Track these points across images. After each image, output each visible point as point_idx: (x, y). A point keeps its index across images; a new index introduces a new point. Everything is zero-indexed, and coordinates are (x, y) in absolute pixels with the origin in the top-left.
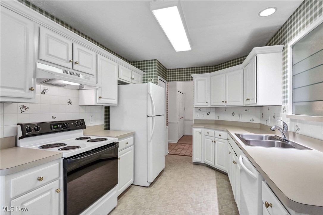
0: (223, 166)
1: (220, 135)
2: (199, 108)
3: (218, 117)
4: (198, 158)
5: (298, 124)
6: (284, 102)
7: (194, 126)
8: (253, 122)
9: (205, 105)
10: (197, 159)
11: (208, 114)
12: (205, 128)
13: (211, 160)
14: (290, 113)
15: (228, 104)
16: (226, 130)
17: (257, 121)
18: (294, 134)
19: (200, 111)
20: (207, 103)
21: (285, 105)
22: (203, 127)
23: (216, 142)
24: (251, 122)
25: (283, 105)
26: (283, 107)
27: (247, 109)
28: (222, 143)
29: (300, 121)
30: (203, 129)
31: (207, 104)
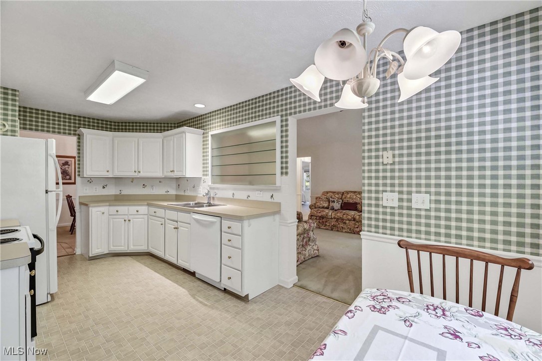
0: (142, 246)
1: (137, 211)
2: (89, 179)
3: (121, 191)
4: (99, 249)
5: (216, 191)
6: (204, 175)
7: (91, 205)
8: (168, 193)
9: (105, 174)
10: (97, 250)
11: (104, 187)
12: (110, 205)
13: (123, 245)
14: (210, 184)
15: (142, 174)
16: (146, 204)
17: (173, 192)
18: (213, 198)
19: (90, 182)
20: (108, 171)
21: (205, 177)
22: (108, 204)
23: (131, 221)
24: (166, 193)
25: (203, 177)
26: (202, 179)
27: (161, 180)
28: (141, 220)
29: (218, 189)
30: (107, 208)
31: (107, 174)
